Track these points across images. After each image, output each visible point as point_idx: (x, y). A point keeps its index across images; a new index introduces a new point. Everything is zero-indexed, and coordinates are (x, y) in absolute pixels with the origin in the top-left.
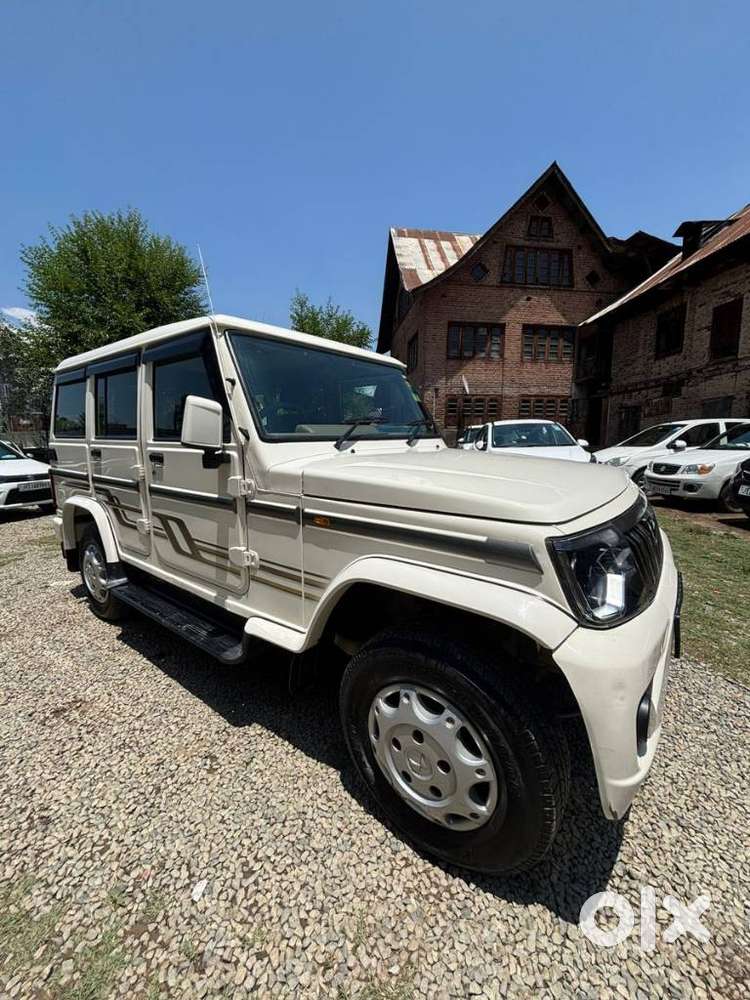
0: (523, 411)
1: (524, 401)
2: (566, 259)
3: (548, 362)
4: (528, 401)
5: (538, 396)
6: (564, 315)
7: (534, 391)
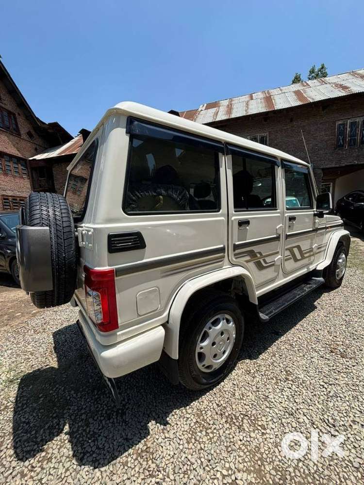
0: (6, 205)
1: (4, 199)
2: (12, 118)
3: (14, 177)
4: (8, 199)
5: (14, 196)
6: (18, 151)
7: (10, 193)
